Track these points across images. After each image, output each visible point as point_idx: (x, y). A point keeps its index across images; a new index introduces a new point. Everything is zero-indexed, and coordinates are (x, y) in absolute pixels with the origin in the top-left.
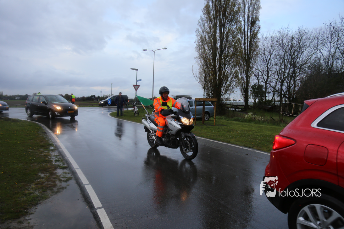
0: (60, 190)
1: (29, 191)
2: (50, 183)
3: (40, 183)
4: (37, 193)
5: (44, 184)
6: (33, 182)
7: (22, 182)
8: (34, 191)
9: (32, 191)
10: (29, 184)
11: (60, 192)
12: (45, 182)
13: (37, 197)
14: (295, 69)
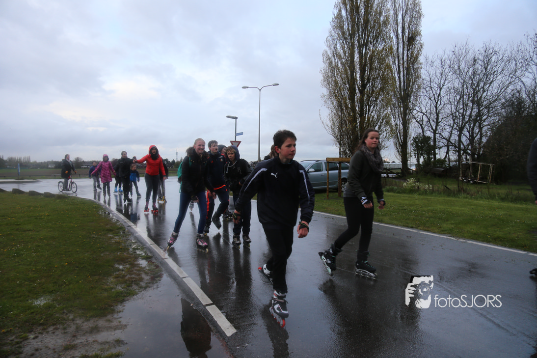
0: (150, 285)
1: (108, 285)
2: (133, 276)
3: (121, 276)
4: (119, 288)
5: (127, 278)
6: (111, 275)
7: (95, 275)
8: (115, 286)
9: (112, 286)
10: (106, 278)
11: (150, 287)
12: (127, 275)
13: (122, 293)
14: (481, 109)
